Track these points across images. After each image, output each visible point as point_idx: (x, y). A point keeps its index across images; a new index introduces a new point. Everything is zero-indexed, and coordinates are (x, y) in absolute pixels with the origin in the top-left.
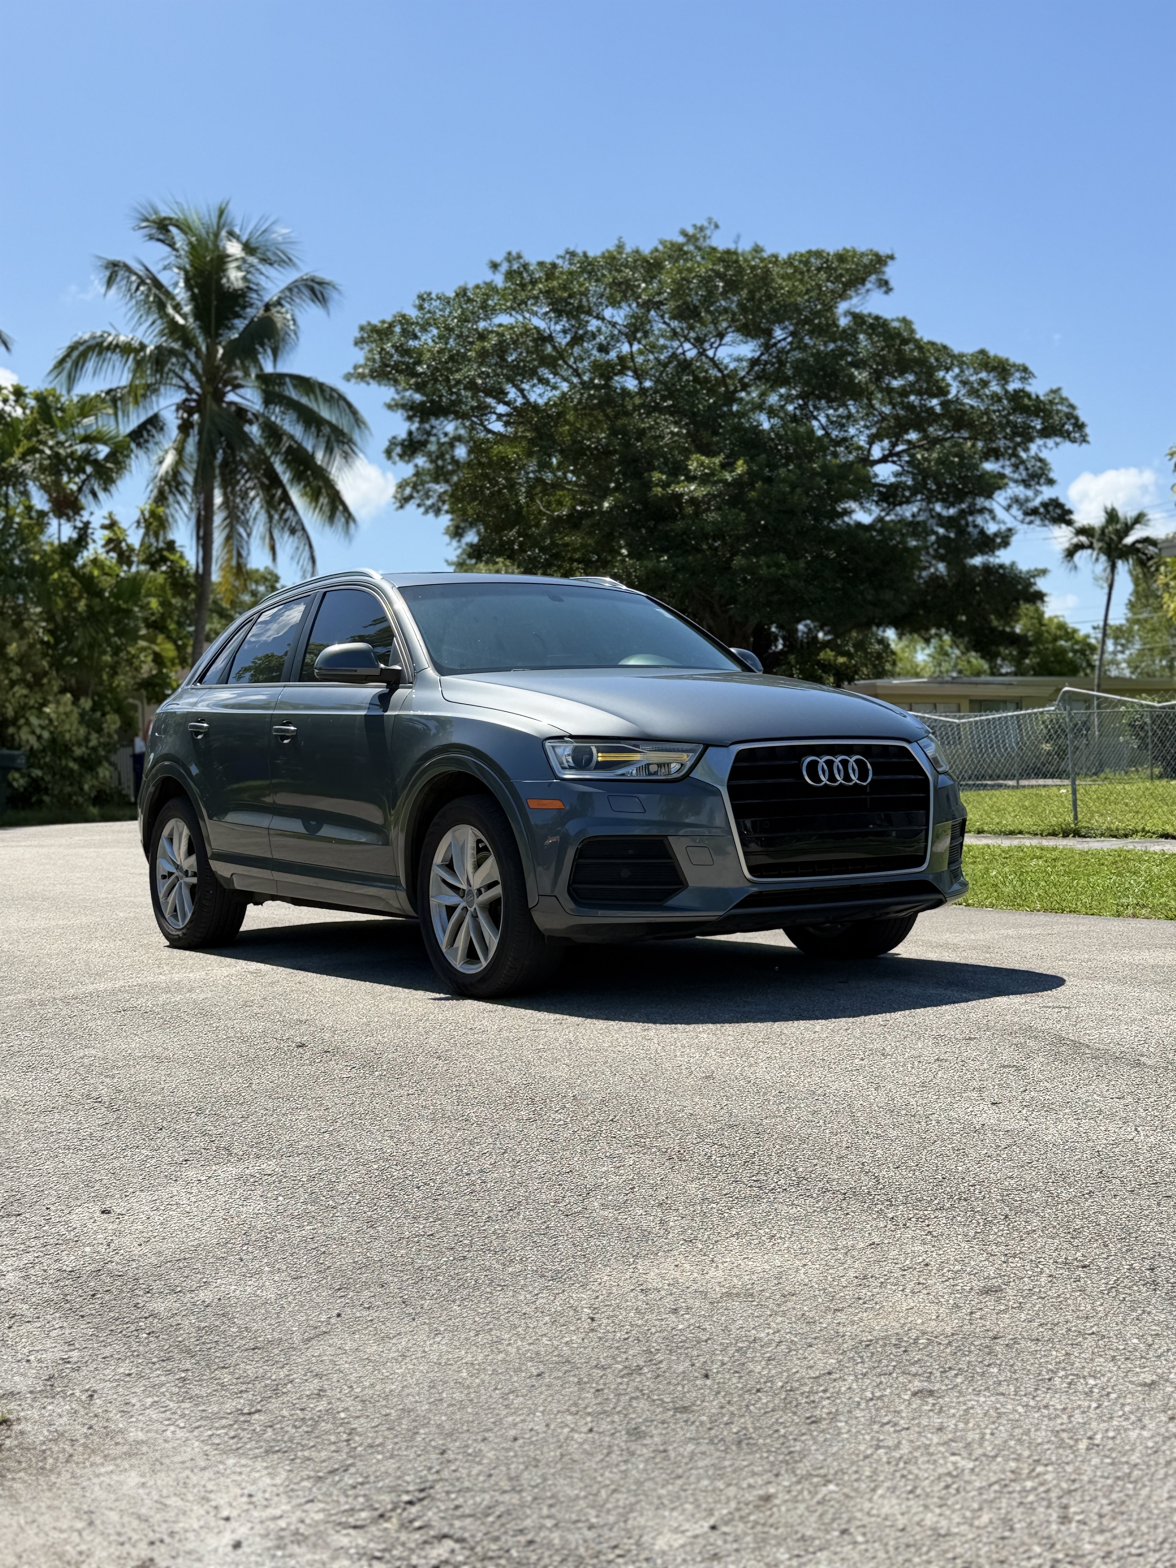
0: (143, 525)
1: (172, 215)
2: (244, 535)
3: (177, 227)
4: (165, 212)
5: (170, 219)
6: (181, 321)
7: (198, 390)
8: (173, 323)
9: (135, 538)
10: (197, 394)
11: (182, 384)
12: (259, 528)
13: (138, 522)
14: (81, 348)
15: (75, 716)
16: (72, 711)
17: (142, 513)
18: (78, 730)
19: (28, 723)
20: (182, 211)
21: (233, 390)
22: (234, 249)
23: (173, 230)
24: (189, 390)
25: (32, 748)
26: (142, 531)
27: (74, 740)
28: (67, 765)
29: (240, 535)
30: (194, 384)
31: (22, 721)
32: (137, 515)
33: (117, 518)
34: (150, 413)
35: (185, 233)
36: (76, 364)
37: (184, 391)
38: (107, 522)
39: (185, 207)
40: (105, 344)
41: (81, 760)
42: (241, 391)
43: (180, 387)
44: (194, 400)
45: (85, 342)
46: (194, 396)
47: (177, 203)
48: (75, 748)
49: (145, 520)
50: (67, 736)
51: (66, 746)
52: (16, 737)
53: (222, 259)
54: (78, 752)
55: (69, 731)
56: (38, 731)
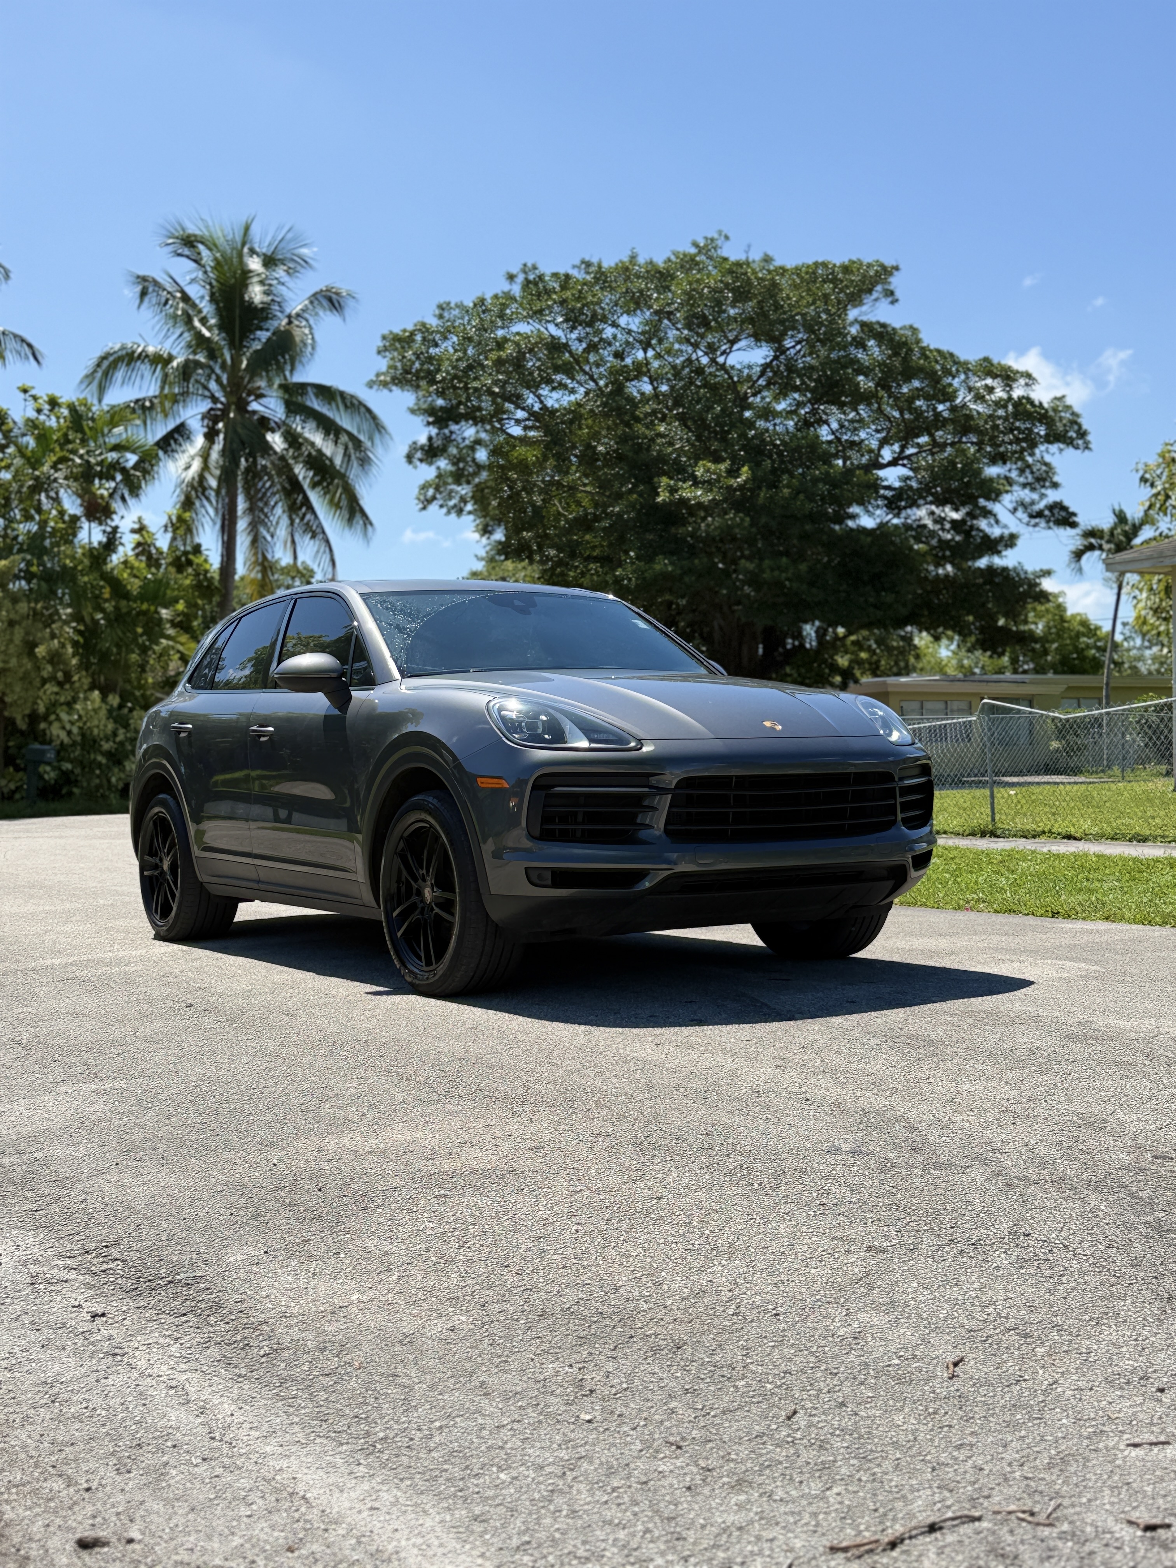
0: (170, 529)
1: (198, 232)
2: (269, 538)
3: (202, 243)
4: (192, 229)
5: (195, 236)
6: (207, 334)
7: (223, 399)
8: (199, 336)
9: (163, 542)
10: (222, 403)
11: (207, 393)
12: (282, 532)
13: (166, 527)
14: (111, 359)
15: (103, 713)
16: (100, 708)
17: (170, 518)
18: (106, 726)
19: (58, 719)
20: (207, 227)
21: (255, 400)
22: (255, 264)
23: (201, 247)
24: (215, 400)
25: (62, 743)
26: (169, 535)
27: (102, 735)
28: (95, 759)
29: (264, 538)
30: (219, 394)
31: (53, 717)
32: (164, 520)
33: (146, 522)
34: (178, 422)
35: (210, 249)
36: (106, 374)
37: (209, 400)
38: (136, 526)
39: (210, 223)
40: (136, 355)
41: (109, 754)
42: (264, 401)
43: (205, 397)
44: (219, 409)
45: (115, 352)
46: (219, 406)
47: (202, 220)
48: (103, 743)
49: (173, 525)
50: (96, 731)
51: (95, 741)
52: (48, 732)
53: (246, 275)
54: (106, 746)
55: (98, 727)
56: (68, 726)
